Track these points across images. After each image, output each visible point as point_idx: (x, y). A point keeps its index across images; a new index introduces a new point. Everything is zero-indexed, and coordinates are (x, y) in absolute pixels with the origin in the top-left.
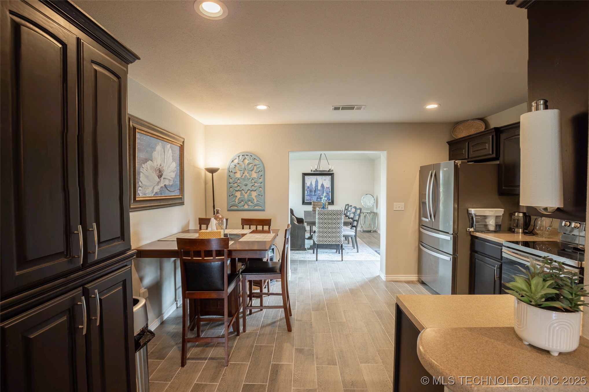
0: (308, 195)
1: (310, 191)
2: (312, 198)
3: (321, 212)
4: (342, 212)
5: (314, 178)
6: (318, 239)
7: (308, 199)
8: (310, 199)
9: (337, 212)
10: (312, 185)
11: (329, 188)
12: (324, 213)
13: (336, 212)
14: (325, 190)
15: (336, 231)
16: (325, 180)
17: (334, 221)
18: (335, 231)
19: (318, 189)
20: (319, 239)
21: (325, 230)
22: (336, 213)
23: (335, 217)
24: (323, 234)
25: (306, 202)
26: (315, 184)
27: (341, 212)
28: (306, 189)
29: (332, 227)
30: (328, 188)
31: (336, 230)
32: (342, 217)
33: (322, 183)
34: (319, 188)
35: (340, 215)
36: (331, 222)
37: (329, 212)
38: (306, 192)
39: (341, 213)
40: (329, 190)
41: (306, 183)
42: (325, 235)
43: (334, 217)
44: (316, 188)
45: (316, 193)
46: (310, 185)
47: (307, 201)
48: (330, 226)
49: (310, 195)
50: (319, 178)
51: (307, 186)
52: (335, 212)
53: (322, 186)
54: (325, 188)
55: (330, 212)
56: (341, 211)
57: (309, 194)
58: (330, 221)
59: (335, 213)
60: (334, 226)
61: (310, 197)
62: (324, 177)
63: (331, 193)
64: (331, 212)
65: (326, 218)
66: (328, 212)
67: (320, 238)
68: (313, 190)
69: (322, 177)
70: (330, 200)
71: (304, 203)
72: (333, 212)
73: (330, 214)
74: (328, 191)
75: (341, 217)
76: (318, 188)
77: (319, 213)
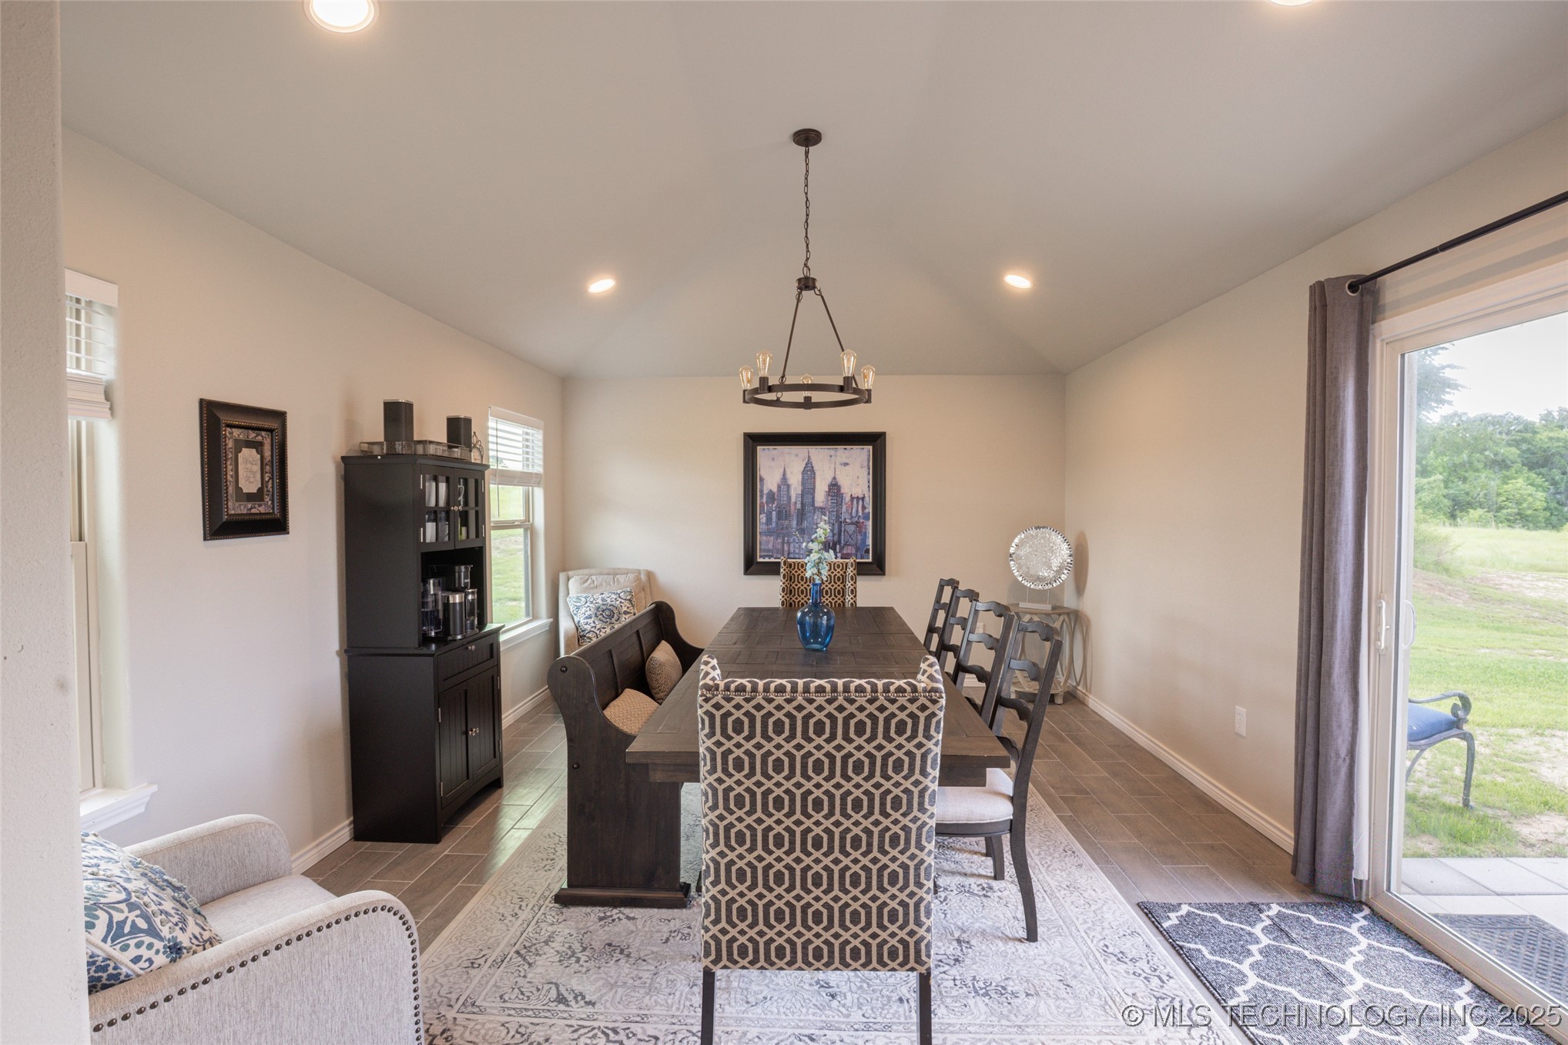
0: (769, 533)
1: (779, 514)
2: (789, 543)
3: (728, 707)
4: (932, 708)
5: (797, 455)
6: (714, 930)
7: (768, 551)
8: (779, 547)
9: (882, 709)
10: (789, 486)
11: (863, 499)
12: (759, 715)
13: (871, 708)
14: (844, 508)
15: (875, 868)
16: (846, 464)
17: (857, 786)
18: (864, 868)
19: (813, 505)
20: (724, 932)
21: (779, 859)
22: (871, 716)
23: (869, 748)
24: (760, 889)
25: (761, 560)
26: (804, 483)
27: (923, 708)
28: (762, 503)
29: (837, 831)
30: (858, 498)
31: (875, 861)
32: (930, 745)
33: (834, 478)
34: (820, 497)
35: (914, 736)
36: (831, 796)
37: (810, 708)
38: (762, 518)
39: (922, 716)
40: (864, 508)
41: (762, 479)
42: (779, 897)
43: (858, 747)
44: (808, 500)
45: (805, 524)
46: (779, 487)
47: (767, 560)
48: (818, 823)
49: (781, 532)
50: (819, 454)
51: (765, 492)
52: (861, 709)
53: (834, 488)
54: (848, 498)
55: (820, 708)
56: (922, 700)
57: (774, 525)
58: (818, 785)
59: (861, 716)
60: (857, 824)
61: (780, 541)
62: (842, 452)
63: (870, 523)
64: (830, 709)
65: (778, 761)
66: (800, 708)
67: (730, 921)
68: (792, 508)
69: (832, 452)
70: (867, 551)
71: (752, 565)
72: (841, 709)
73: (819, 728)
74: (860, 514)
75: (920, 746)
76: (813, 498)
77: (718, 714)
